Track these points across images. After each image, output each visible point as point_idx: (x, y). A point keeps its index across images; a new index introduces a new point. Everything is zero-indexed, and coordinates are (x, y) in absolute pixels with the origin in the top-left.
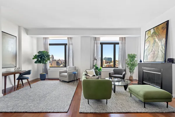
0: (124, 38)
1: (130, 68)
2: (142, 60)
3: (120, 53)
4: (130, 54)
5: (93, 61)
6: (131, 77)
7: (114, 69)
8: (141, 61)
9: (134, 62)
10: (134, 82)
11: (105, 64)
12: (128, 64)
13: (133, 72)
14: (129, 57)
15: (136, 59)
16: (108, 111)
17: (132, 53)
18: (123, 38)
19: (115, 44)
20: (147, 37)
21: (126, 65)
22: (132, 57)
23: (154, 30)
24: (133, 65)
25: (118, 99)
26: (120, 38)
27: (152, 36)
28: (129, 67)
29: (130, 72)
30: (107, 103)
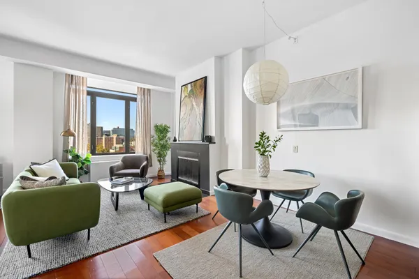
0: (148, 89)
1: (159, 153)
2: (177, 138)
3: (138, 121)
4: (159, 124)
5: (64, 139)
6: (161, 170)
7: (124, 157)
8: (175, 140)
9: (167, 141)
10: (166, 181)
11: (115, 145)
12: (156, 145)
13: (164, 160)
14: (156, 131)
15: (169, 135)
16: (87, 254)
17: (162, 122)
18: (144, 89)
19: (128, 100)
20: (183, 96)
21: (153, 148)
22: (162, 131)
23: (192, 87)
24: (164, 147)
25: (119, 222)
26: (138, 88)
27: (190, 97)
28: (157, 151)
29: (159, 161)
30: (89, 238)
